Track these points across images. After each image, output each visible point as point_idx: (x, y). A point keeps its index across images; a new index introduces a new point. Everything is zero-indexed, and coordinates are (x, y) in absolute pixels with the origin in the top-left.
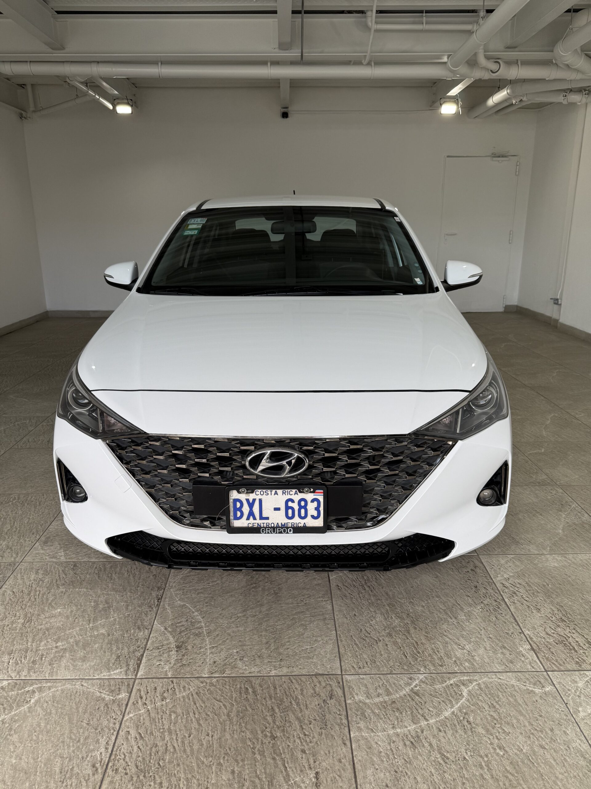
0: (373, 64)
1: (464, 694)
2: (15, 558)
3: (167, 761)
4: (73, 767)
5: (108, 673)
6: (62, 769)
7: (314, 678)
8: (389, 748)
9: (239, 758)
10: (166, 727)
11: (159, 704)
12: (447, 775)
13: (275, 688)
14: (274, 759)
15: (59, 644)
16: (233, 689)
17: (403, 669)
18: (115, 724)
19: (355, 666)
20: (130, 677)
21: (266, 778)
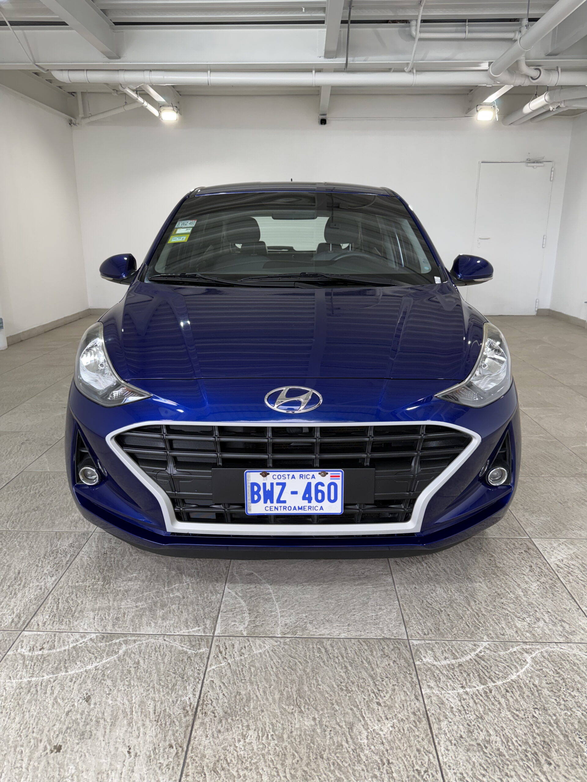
0: (415, 71)
1: (528, 660)
2: (88, 529)
3: (251, 707)
4: (165, 710)
5: (187, 631)
6: (155, 710)
7: (382, 641)
8: (460, 704)
9: (319, 708)
10: (247, 678)
11: (238, 659)
12: (518, 731)
13: (346, 649)
14: (351, 709)
15: (139, 604)
16: (306, 649)
17: (467, 637)
18: (199, 674)
19: (420, 633)
20: (208, 635)
21: (345, 725)
